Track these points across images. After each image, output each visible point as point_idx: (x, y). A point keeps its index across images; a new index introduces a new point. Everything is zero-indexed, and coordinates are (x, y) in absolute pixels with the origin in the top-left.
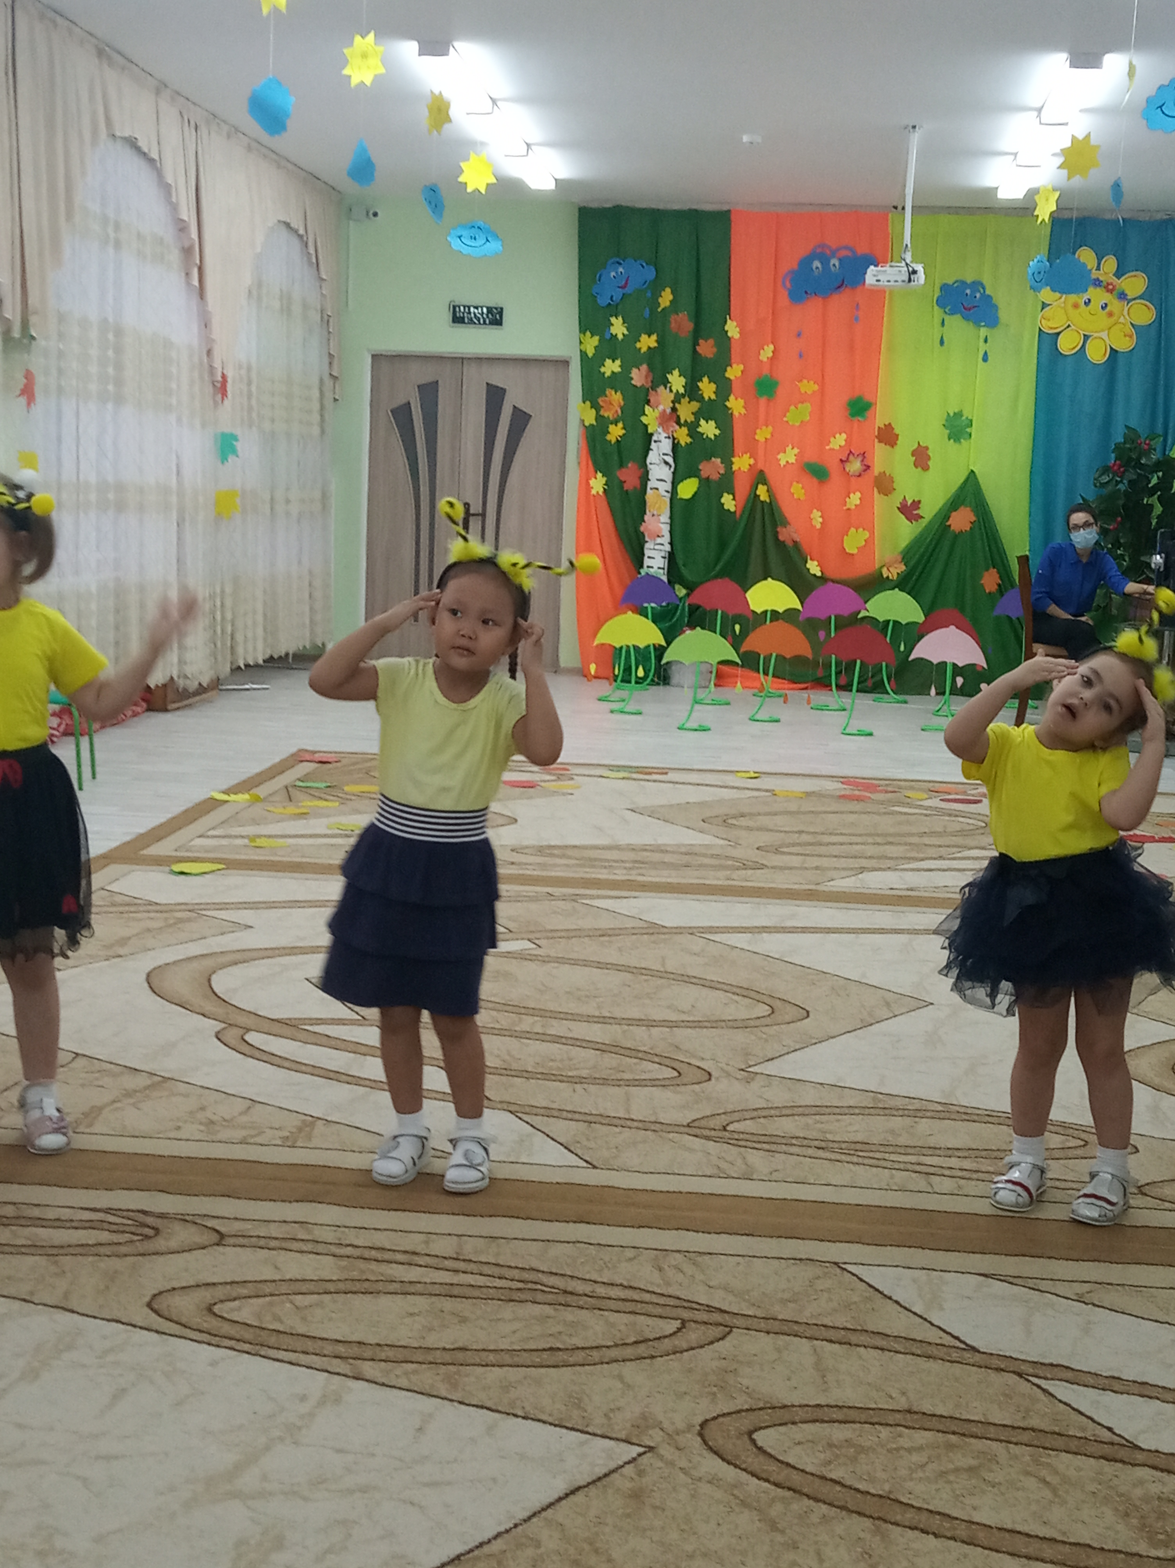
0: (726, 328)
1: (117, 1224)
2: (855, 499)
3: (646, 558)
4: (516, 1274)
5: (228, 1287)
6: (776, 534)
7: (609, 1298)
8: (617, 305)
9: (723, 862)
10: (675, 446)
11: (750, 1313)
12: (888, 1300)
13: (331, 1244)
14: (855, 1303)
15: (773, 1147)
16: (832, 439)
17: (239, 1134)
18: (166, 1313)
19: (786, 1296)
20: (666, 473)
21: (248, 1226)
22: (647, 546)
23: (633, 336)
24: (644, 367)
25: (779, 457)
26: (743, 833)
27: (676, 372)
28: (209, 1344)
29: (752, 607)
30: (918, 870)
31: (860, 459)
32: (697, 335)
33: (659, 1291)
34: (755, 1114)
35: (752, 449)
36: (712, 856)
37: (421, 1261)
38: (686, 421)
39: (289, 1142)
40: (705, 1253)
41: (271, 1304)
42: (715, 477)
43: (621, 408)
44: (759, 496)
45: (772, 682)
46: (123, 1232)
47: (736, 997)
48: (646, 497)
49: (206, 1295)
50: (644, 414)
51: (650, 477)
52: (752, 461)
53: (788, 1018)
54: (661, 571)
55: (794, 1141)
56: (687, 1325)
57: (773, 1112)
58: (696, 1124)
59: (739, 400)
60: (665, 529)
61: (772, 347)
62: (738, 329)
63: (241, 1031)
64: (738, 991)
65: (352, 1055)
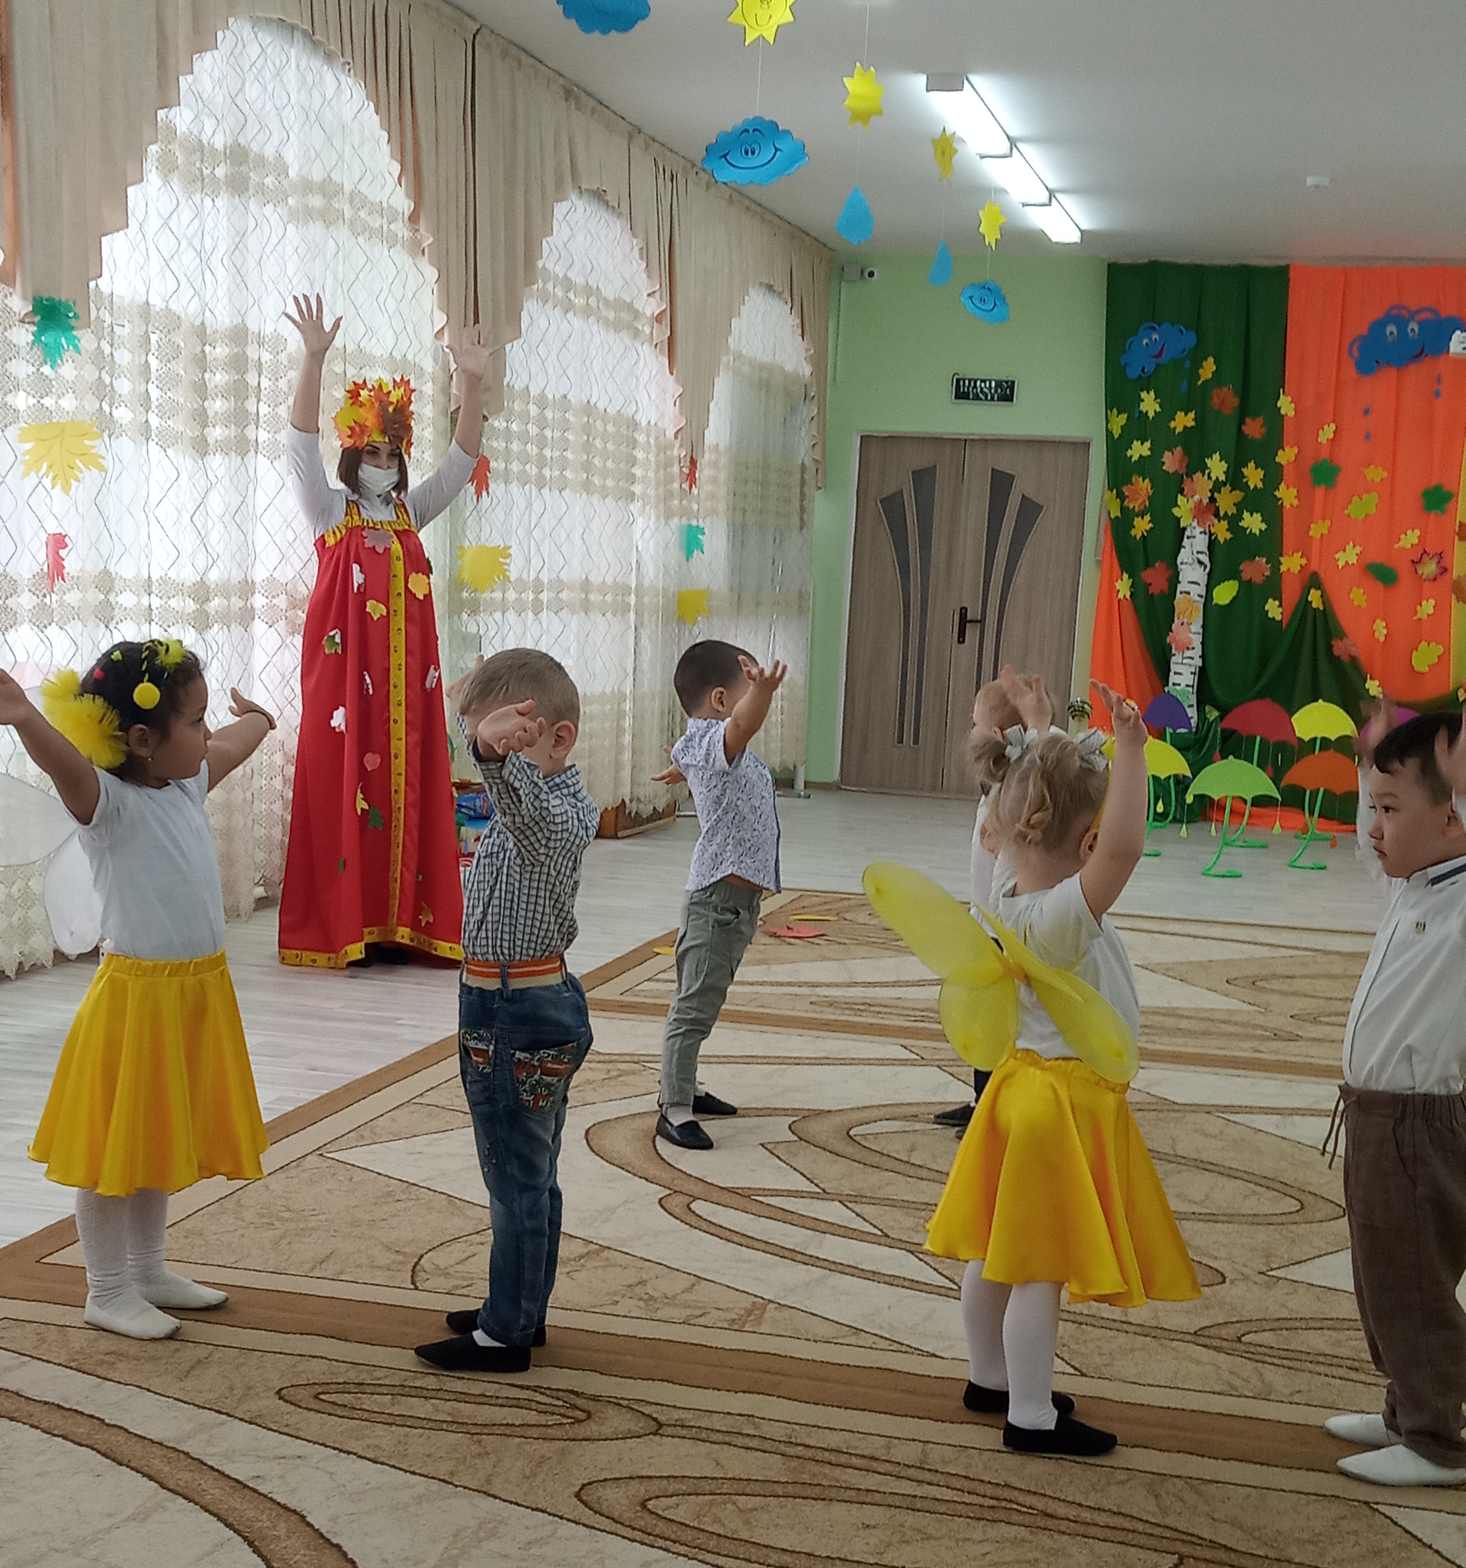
0: (1279, 404)
1: (545, 1404)
2: (1427, 607)
3: (1172, 674)
4: (989, 1490)
5: (665, 1482)
6: (1330, 647)
7: (1096, 1525)
8: (1150, 377)
9: (1251, 1031)
10: (1212, 544)
11: (1261, 1553)
12: (1428, 1550)
13: (780, 1441)
14: (1388, 1549)
15: (1297, 1364)
16: (1403, 536)
17: (680, 1314)
18: (596, 1506)
19: (1305, 1536)
20: (1200, 575)
21: (688, 1415)
22: (1173, 659)
23: (1167, 413)
24: (1178, 450)
25: (1337, 556)
26: (1274, 999)
27: (1216, 456)
28: (642, 1543)
29: (1298, 734)
31: (1436, 559)
32: (1244, 412)
33: (1153, 1521)
34: (1276, 1325)
35: (1304, 547)
36: (1237, 1023)
37: (881, 1468)
38: (1226, 513)
39: (736, 1326)
40: (1210, 1481)
41: (711, 1503)
42: (1258, 579)
43: (1150, 498)
44: (1311, 603)
45: (1318, 823)
46: (553, 1414)
47: (1258, 1189)
48: (1176, 602)
49: (639, 1490)
50: (1176, 505)
51: (1180, 578)
52: (1304, 561)
53: (1319, 1216)
54: (1190, 689)
55: (1321, 1359)
56: (1185, 1561)
57: (1297, 1324)
58: (1207, 1332)
59: (1291, 489)
60: (1197, 641)
61: (1333, 427)
62: (1293, 405)
63: (688, 1199)
64: (1262, 1181)
65: (809, 1232)
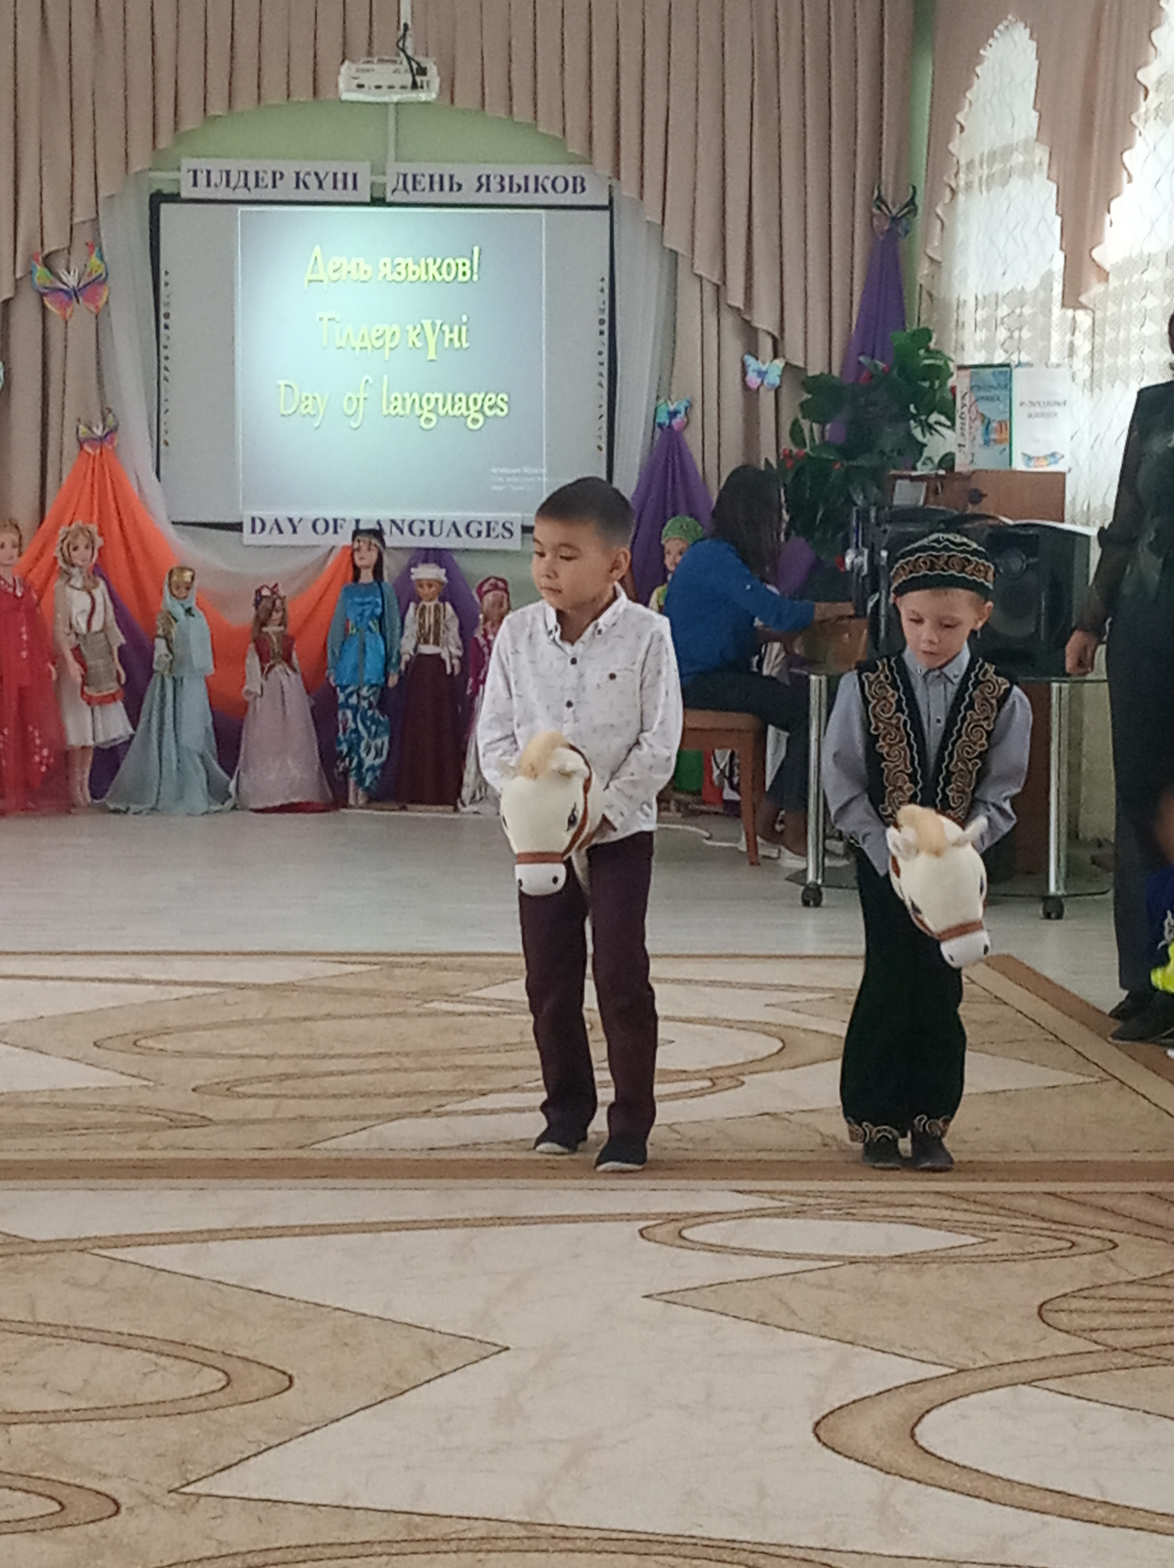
30: (477, 1112)
36: (113, 1109)
53: (254, 1392)
